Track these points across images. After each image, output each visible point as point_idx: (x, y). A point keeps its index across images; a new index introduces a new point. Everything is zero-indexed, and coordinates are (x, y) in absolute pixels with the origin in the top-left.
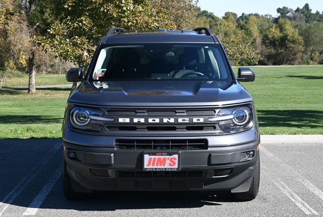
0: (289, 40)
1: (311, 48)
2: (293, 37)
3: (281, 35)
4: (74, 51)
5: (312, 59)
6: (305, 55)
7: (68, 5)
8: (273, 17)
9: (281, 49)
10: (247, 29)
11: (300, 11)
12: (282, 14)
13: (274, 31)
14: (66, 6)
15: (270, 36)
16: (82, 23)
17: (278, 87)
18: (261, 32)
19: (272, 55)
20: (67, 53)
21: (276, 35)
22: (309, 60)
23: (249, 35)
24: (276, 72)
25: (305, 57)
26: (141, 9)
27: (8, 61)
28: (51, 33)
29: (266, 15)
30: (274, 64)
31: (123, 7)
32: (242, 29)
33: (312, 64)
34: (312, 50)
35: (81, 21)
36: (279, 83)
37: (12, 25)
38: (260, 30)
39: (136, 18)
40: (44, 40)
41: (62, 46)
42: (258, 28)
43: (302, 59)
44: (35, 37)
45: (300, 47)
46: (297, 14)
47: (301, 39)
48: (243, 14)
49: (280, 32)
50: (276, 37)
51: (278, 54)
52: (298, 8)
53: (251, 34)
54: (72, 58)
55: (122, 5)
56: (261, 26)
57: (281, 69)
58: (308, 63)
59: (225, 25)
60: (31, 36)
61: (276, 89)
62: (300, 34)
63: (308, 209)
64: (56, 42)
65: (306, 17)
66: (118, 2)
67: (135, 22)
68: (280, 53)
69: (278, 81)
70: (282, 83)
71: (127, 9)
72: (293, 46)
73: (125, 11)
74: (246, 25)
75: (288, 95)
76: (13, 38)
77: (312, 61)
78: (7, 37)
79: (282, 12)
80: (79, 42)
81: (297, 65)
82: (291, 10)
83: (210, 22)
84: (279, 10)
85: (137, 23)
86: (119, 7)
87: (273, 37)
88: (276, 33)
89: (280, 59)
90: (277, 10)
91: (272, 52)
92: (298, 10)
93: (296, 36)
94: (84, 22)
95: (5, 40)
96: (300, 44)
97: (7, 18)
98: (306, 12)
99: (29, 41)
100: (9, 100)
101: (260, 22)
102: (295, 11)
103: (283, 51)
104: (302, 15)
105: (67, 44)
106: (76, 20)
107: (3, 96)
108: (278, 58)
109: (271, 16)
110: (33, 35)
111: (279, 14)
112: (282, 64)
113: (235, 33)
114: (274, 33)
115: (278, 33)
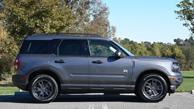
0: (177, 57)
1: (190, 61)
2: (179, 55)
3: (172, 53)
5: (191, 67)
6: (186, 65)
10: (153, 50)
11: (188, 41)
12: (177, 43)
13: (168, 51)
15: (166, 55)
18: (161, 52)
21: (169, 54)
22: (189, 68)
23: (154, 54)
25: (187, 66)
29: (168, 43)
32: (150, 50)
33: (191, 71)
34: (191, 62)
38: (161, 51)
42: (160, 50)
43: (185, 67)
45: (184, 60)
46: (186, 42)
47: (183, 56)
48: (154, 43)
52: (186, 39)
53: (155, 53)
56: (161, 49)
58: (189, 70)
59: (140, 48)
62: (183, 53)
65: (191, 44)
72: (179, 60)
74: (152, 48)
77: (191, 69)
79: (177, 41)
81: (182, 71)
82: (182, 40)
83: (131, 46)
84: (175, 40)
88: (169, 53)
90: (174, 40)
92: (186, 40)
93: (181, 54)
96: (183, 59)
98: (191, 41)
101: (161, 47)
102: (185, 41)
104: (189, 43)
106: (21, 37)
109: (171, 44)
111: (175, 43)
113: (145, 53)
115: (170, 53)
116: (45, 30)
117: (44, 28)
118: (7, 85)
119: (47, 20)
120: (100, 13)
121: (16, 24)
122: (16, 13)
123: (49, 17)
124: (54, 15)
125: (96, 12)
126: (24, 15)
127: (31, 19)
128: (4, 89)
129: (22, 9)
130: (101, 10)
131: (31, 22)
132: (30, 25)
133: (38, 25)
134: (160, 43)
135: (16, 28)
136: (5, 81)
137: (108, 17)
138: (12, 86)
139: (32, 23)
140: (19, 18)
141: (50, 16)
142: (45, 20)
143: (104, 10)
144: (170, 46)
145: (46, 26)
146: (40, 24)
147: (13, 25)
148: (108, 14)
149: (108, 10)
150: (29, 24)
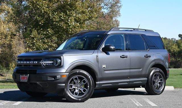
4: (43, 46)
7: (41, 23)
8: (176, 40)
9: (179, 59)
13: (174, 47)
14: (40, 23)
15: (172, 51)
16: (48, 32)
17: (175, 80)
19: (173, 62)
20: (40, 47)
21: (175, 50)
24: (175, 72)
26: (79, 25)
27: (11, 63)
28: (32, 36)
29: (172, 39)
30: (174, 68)
31: (69, 23)
35: (48, 31)
36: (175, 78)
37: (15, 42)
38: (166, 47)
39: (76, 29)
40: (28, 40)
41: (37, 43)
44: (28, 49)
49: (178, 48)
50: (176, 51)
51: (177, 62)
54: (42, 49)
55: (69, 22)
57: (179, 70)
60: (26, 48)
61: (172, 81)
63: (138, 104)
64: (34, 41)
66: (66, 21)
67: (75, 31)
68: (178, 61)
69: (175, 77)
70: (177, 78)
71: (71, 24)
73: (70, 26)
75: (179, 84)
76: (15, 49)
78: (11, 48)
79: (181, 36)
80: (46, 41)
85: (76, 31)
86: (67, 23)
87: (174, 51)
88: (175, 49)
89: (178, 64)
90: (179, 35)
91: (173, 60)
94: (49, 31)
95: (10, 50)
97: (11, 38)
99: (24, 51)
100: (11, 86)
101: (166, 42)
103: (180, 59)
105: (40, 43)
106: (45, 31)
107: (8, 84)
108: (177, 64)
110: (27, 47)
111: (180, 38)
112: (180, 68)
114: (174, 48)
115: (177, 49)
116: (70, 24)
117: (68, 21)
118: (6, 81)
119: (71, 13)
120: (111, 6)
121: (39, 17)
122: (40, 6)
123: (73, 11)
124: (78, 8)
125: (107, 5)
126: (47, 8)
127: (55, 12)
128: (4, 85)
129: (46, 2)
130: (112, 3)
131: (56, 15)
132: (55, 18)
133: (62, 18)
134: (164, 38)
135: (40, 21)
136: (3, 77)
137: (120, 10)
138: (12, 82)
139: (56, 17)
140: (43, 11)
141: (74, 9)
142: (69, 14)
143: (116, 3)
144: (174, 41)
145: (71, 20)
146: (65, 18)
147: (37, 18)
148: (120, 7)
149: (120, 3)
150: (53, 17)
